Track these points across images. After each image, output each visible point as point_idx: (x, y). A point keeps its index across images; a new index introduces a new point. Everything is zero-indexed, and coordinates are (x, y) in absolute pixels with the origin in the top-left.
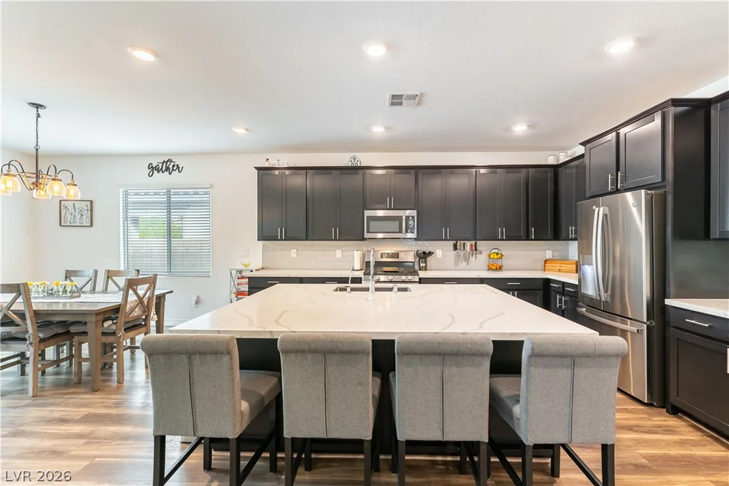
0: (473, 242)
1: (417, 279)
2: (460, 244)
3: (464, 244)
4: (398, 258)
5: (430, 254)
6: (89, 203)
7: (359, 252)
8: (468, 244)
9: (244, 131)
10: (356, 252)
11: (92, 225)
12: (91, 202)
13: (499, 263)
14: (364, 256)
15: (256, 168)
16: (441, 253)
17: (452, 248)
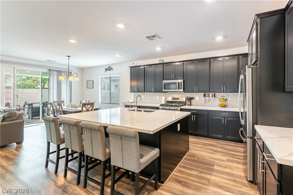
0: (213, 93)
1: (179, 109)
2: (207, 94)
3: (209, 94)
4: (179, 100)
5: (193, 98)
6: (92, 81)
7: (164, 97)
8: (211, 94)
9: (119, 56)
10: (163, 97)
11: (93, 88)
12: (93, 81)
13: (225, 103)
14: (166, 99)
15: (130, 67)
16: (198, 98)
17: (203, 96)
